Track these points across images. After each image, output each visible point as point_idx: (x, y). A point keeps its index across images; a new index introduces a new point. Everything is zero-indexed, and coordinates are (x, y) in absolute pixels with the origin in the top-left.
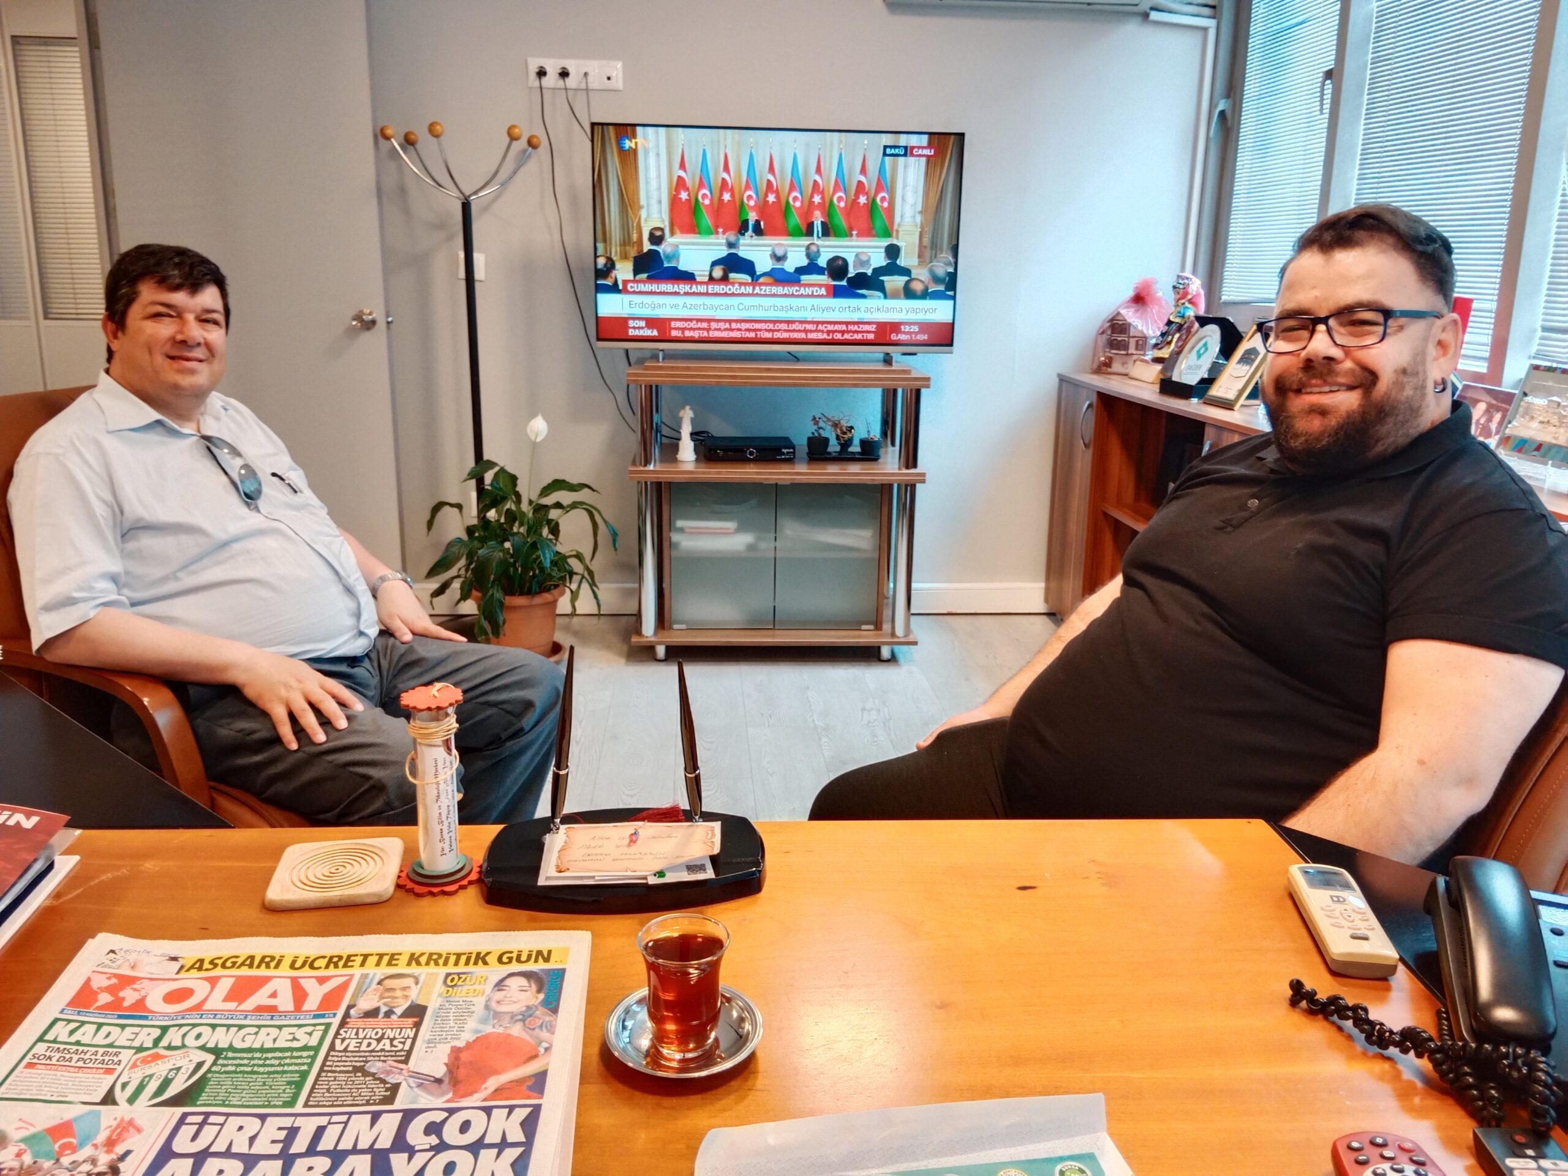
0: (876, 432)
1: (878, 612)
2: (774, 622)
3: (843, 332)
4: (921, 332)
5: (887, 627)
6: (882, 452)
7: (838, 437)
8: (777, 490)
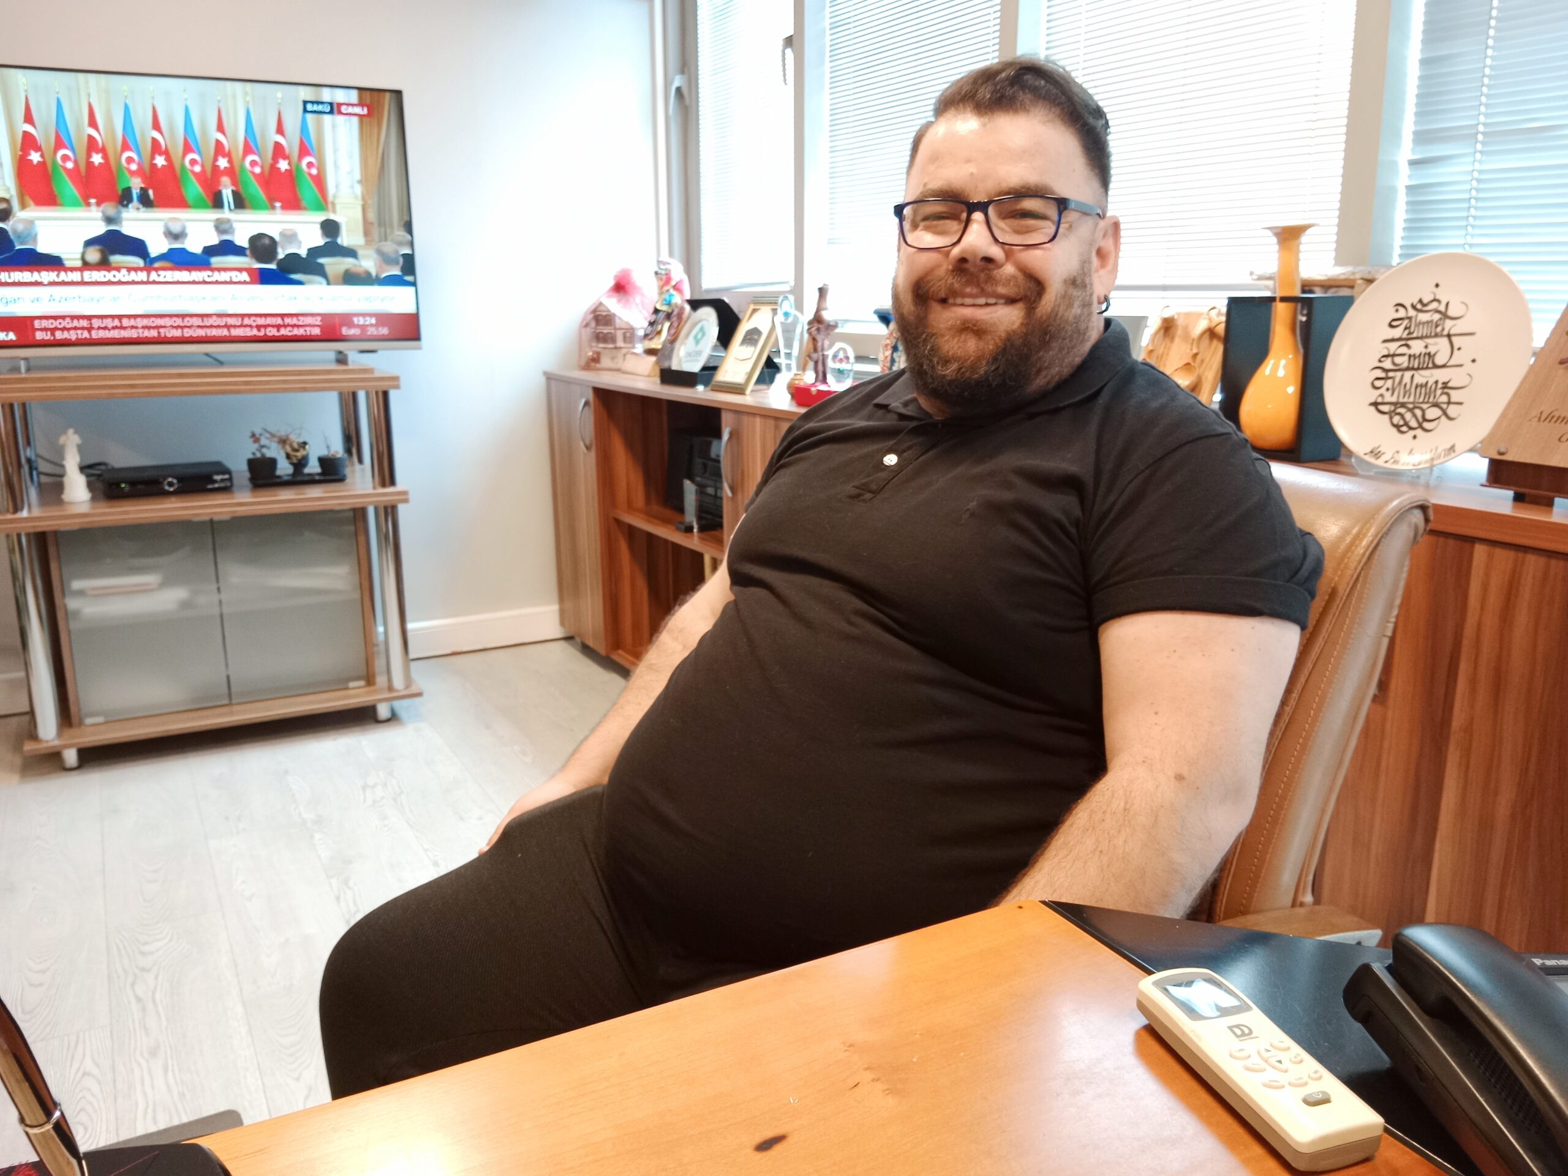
0: (337, 448)
1: (369, 662)
2: (230, 696)
3: (278, 327)
4: (377, 325)
5: (381, 680)
6: (348, 471)
7: (288, 456)
8: (213, 528)
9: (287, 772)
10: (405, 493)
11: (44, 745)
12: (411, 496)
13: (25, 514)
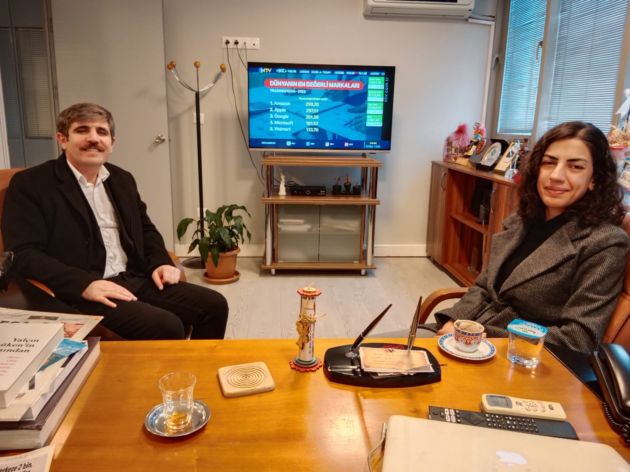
0: (359, 184)
1: (360, 256)
2: (319, 260)
4: (377, 144)
5: (364, 262)
6: (361, 191)
7: (345, 185)
8: (320, 207)
9: (333, 286)
10: (379, 201)
11: (267, 267)
12: (381, 203)
13: (270, 198)
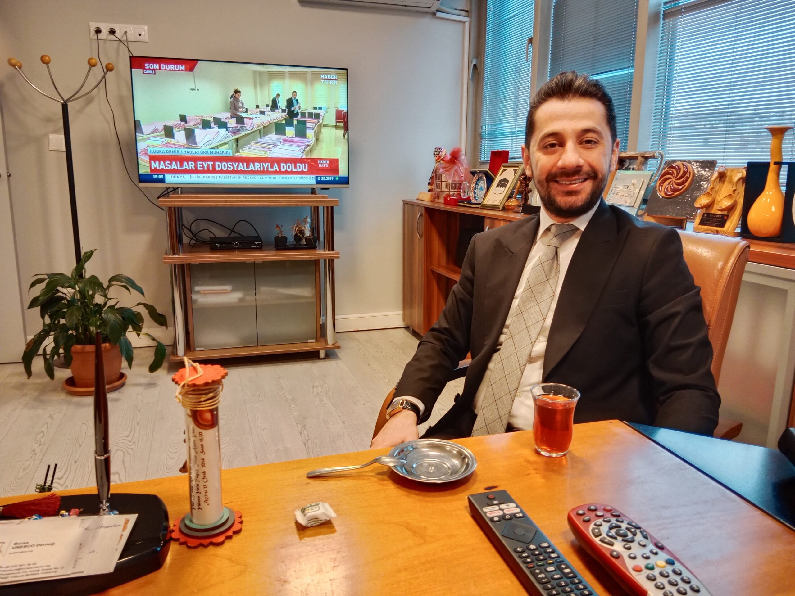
1: (317, 332)
2: (257, 342)
5: (322, 340)
8: (255, 266)
9: (280, 377)
10: (338, 254)
11: (179, 358)
13: (177, 256)
